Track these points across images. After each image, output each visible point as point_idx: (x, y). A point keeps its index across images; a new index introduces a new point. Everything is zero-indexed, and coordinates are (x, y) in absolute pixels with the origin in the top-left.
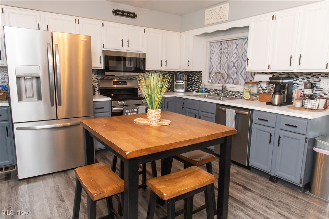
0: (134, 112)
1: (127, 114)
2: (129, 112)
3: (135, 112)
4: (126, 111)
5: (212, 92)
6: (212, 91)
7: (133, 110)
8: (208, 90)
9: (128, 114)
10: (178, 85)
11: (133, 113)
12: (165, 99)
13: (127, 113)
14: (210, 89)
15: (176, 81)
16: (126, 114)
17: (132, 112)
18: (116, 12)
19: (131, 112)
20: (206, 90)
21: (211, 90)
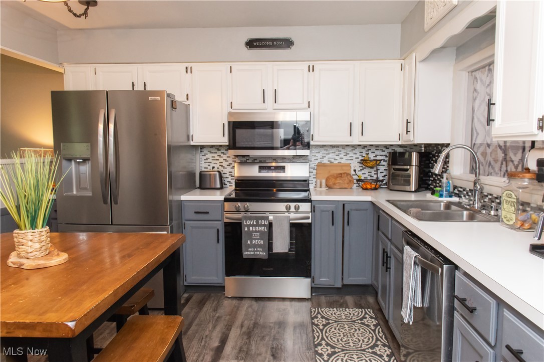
0: (262, 225)
1: (248, 229)
2: (253, 225)
3: (265, 225)
4: (246, 222)
5: (464, 196)
6: (465, 192)
7: (260, 221)
8: (460, 189)
9: (251, 228)
10: (398, 176)
11: (260, 228)
12: (344, 205)
13: (248, 226)
14: (461, 188)
15: (394, 167)
16: (246, 229)
17: (258, 225)
18: (252, 44)
19: (256, 226)
20: (456, 191)
21: (464, 190)
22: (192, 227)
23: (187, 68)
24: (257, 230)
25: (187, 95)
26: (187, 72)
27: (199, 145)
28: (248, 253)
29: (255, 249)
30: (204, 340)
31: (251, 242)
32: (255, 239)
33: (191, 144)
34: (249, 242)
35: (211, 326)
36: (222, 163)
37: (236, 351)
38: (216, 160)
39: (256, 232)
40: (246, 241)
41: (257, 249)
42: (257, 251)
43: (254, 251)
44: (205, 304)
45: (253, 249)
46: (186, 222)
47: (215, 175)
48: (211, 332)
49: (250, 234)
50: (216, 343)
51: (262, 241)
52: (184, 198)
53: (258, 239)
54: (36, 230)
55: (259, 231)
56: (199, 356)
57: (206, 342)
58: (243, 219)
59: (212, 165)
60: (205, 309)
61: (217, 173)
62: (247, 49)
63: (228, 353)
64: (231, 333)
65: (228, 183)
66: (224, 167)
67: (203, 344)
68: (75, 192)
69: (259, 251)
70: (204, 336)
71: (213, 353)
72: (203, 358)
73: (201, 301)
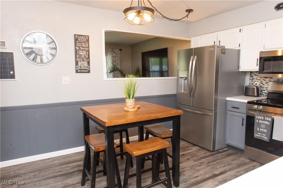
0: (266, 121)
2: (261, 120)
3: (268, 121)
4: (258, 117)
7: (266, 118)
11: (266, 123)
13: (259, 120)
16: (257, 121)
17: (264, 120)
18: (279, 7)
19: (263, 120)
22: (231, 115)
23: (240, 30)
24: (264, 123)
25: (240, 44)
26: (240, 32)
27: (249, 71)
28: (257, 135)
29: (262, 134)
30: (214, 169)
31: (260, 129)
32: (262, 128)
33: (240, 71)
34: (258, 129)
35: (223, 165)
36: (262, 81)
37: (222, 180)
38: (259, 80)
39: (263, 124)
40: (257, 128)
41: (263, 134)
42: (263, 135)
43: (261, 135)
44: (230, 156)
45: (260, 134)
46: (228, 111)
47: (254, 88)
48: (220, 167)
49: (259, 124)
50: (217, 172)
51: (266, 130)
52: (228, 99)
53: (264, 129)
54: (130, 99)
55: (264, 124)
56: (204, 173)
57: (213, 170)
58: (255, 115)
59: (256, 83)
60: (228, 158)
61: (255, 87)
62: (275, 10)
63: (218, 179)
64: (229, 172)
65: (265, 94)
66: (263, 85)
67: (211, 170)
68: (183, 91)
69: (263, 136)
70: (215, 168)
71: (212, 175)
72: (206, 175)
73: (230, 154)
